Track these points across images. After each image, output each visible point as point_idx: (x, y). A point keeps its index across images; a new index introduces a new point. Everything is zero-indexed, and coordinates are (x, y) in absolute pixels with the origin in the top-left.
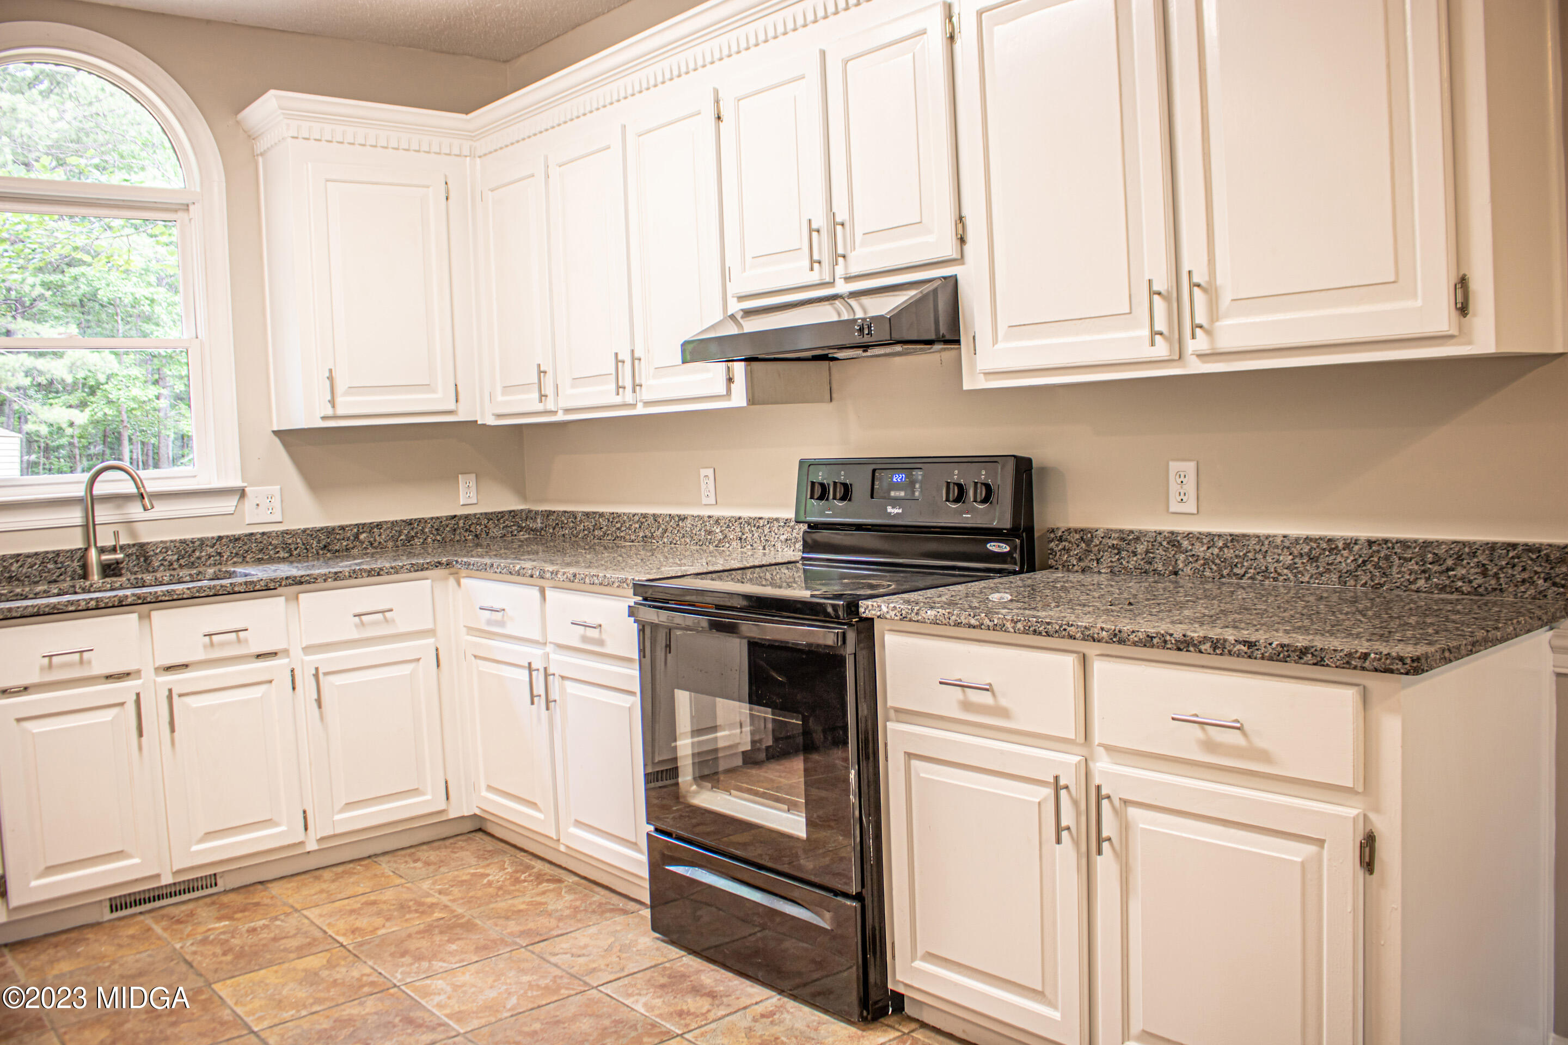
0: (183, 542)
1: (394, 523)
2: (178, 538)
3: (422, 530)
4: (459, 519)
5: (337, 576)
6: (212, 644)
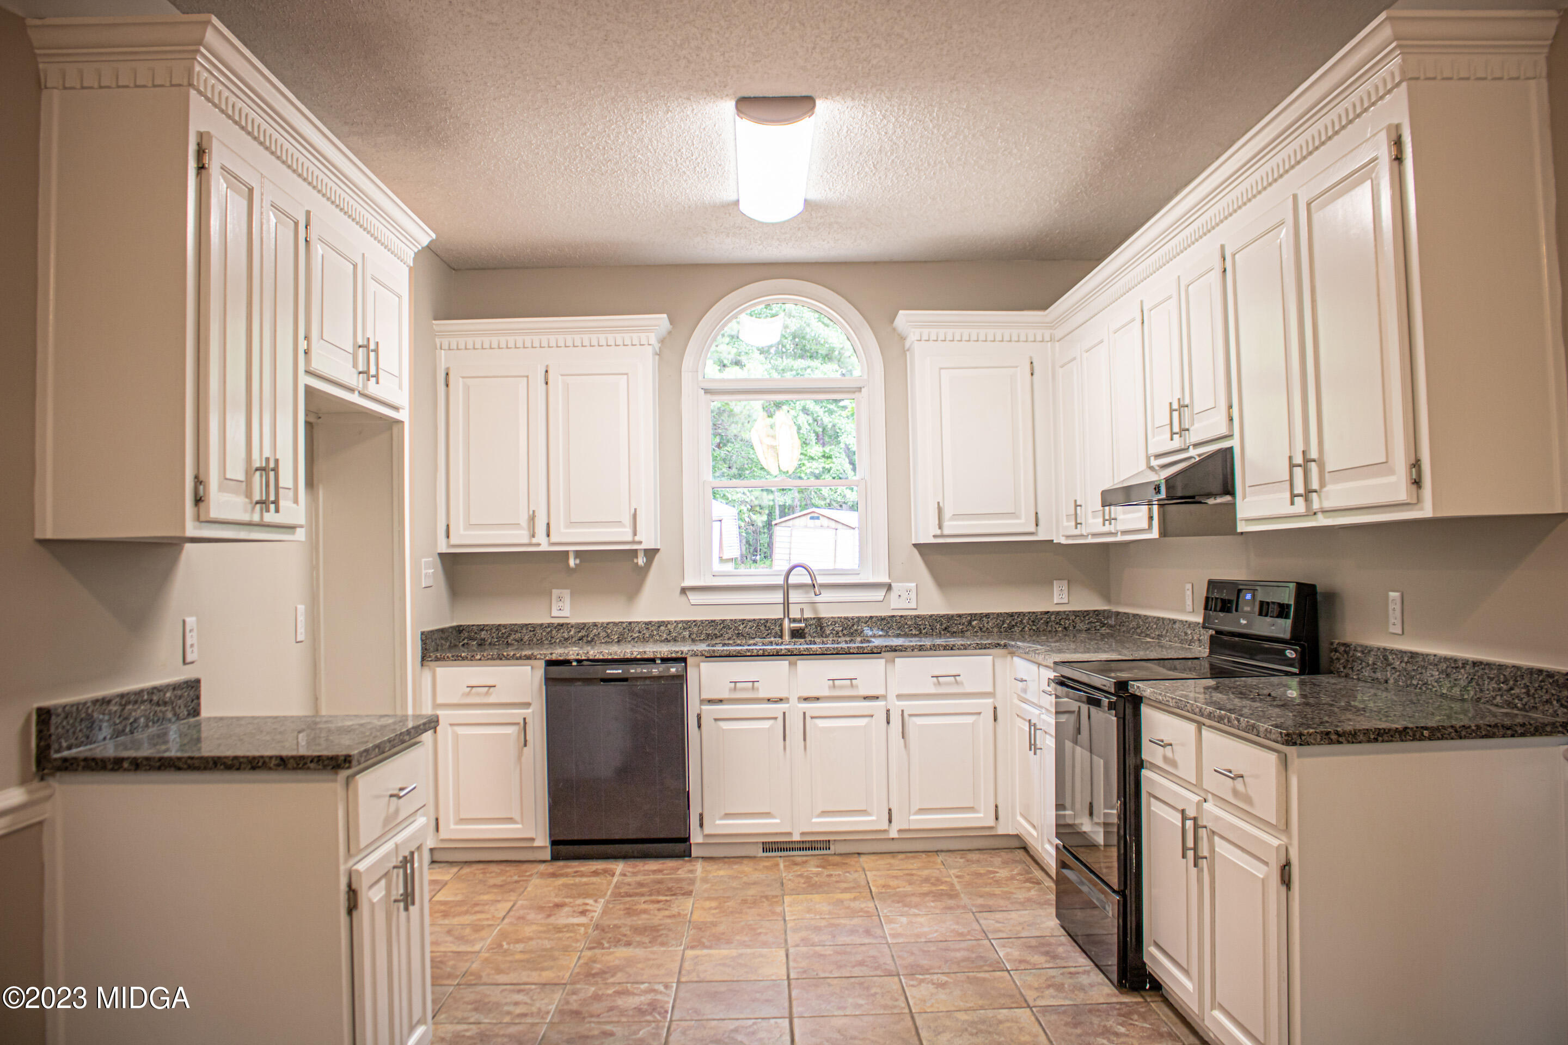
0: (846, 618)
1: (999, 615)
2: (843, 615)
3: (1021, 621)
4: (1051, 615)
5: (921, 648)
6: (834, 686)
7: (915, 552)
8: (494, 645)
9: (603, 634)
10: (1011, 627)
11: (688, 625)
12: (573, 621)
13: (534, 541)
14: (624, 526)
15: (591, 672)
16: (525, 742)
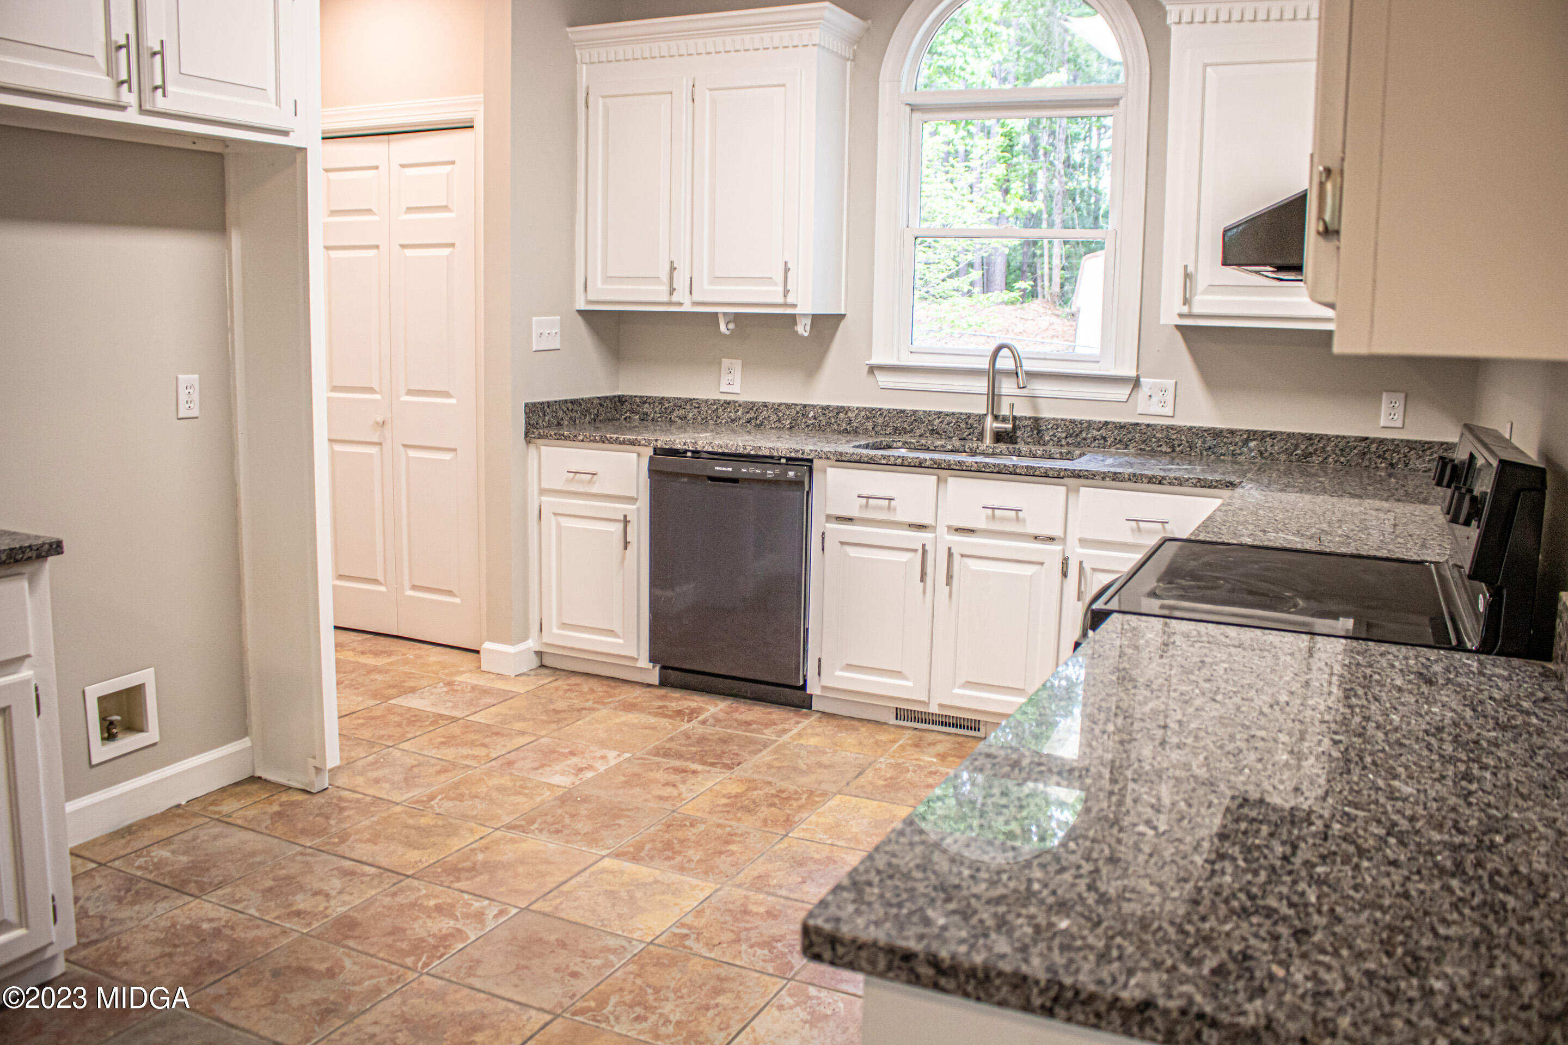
0: (1072, 421)
1: (1290, 435)
2: (1068, 417)
3: (1324, 448)
4: (1372, 443)
6: (994, 516)
9: (774, 418)
10: (1307, 455)
11: (872, 413)
12: (741, 399)
13: (675, 298)
14: (775, 284)
15: (699, 467)
16: (626, 544)
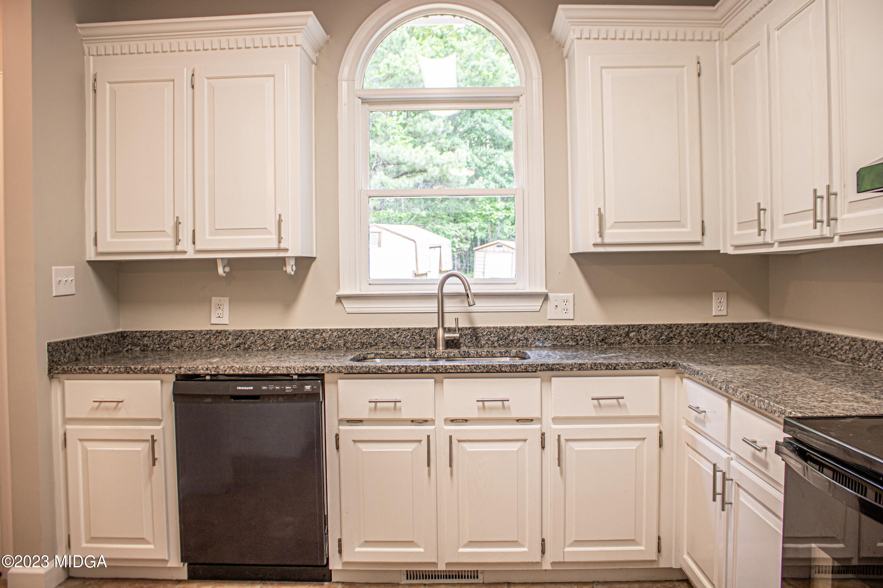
0: (502, 328)
1: (657, 326)
2: (499, 325)
3: (680, 333)
4: (710, 327)
5: (581, 367)
6: (484, 407)
7: (573, 261)
8: (157, 351)
9: (260, 342)
10: (669, 339)
11: (343, 333)
12: (231, 328)
13: (179, 248)
14: (270, 233)
15: (220, 388)
16: (154, 460)
